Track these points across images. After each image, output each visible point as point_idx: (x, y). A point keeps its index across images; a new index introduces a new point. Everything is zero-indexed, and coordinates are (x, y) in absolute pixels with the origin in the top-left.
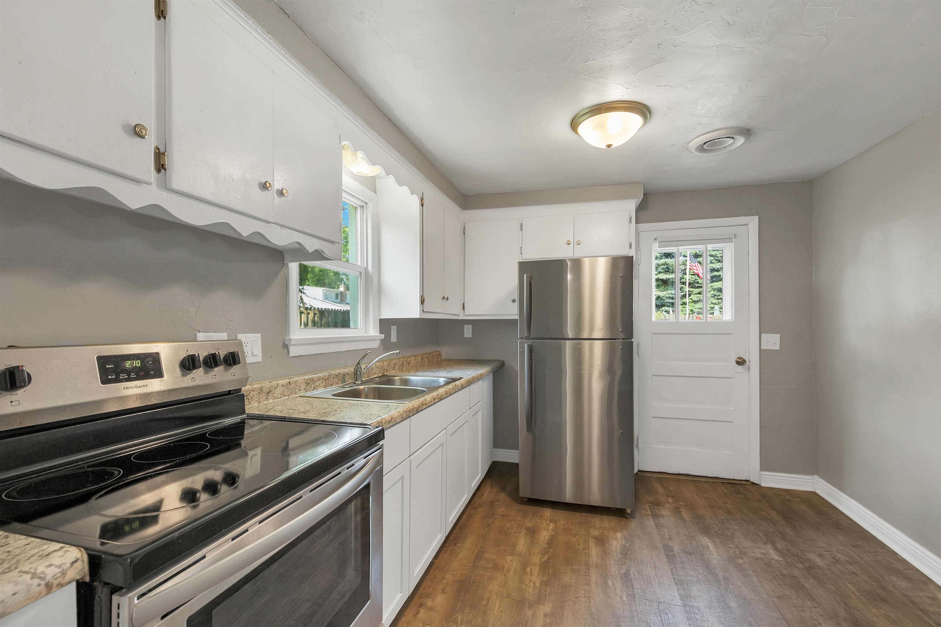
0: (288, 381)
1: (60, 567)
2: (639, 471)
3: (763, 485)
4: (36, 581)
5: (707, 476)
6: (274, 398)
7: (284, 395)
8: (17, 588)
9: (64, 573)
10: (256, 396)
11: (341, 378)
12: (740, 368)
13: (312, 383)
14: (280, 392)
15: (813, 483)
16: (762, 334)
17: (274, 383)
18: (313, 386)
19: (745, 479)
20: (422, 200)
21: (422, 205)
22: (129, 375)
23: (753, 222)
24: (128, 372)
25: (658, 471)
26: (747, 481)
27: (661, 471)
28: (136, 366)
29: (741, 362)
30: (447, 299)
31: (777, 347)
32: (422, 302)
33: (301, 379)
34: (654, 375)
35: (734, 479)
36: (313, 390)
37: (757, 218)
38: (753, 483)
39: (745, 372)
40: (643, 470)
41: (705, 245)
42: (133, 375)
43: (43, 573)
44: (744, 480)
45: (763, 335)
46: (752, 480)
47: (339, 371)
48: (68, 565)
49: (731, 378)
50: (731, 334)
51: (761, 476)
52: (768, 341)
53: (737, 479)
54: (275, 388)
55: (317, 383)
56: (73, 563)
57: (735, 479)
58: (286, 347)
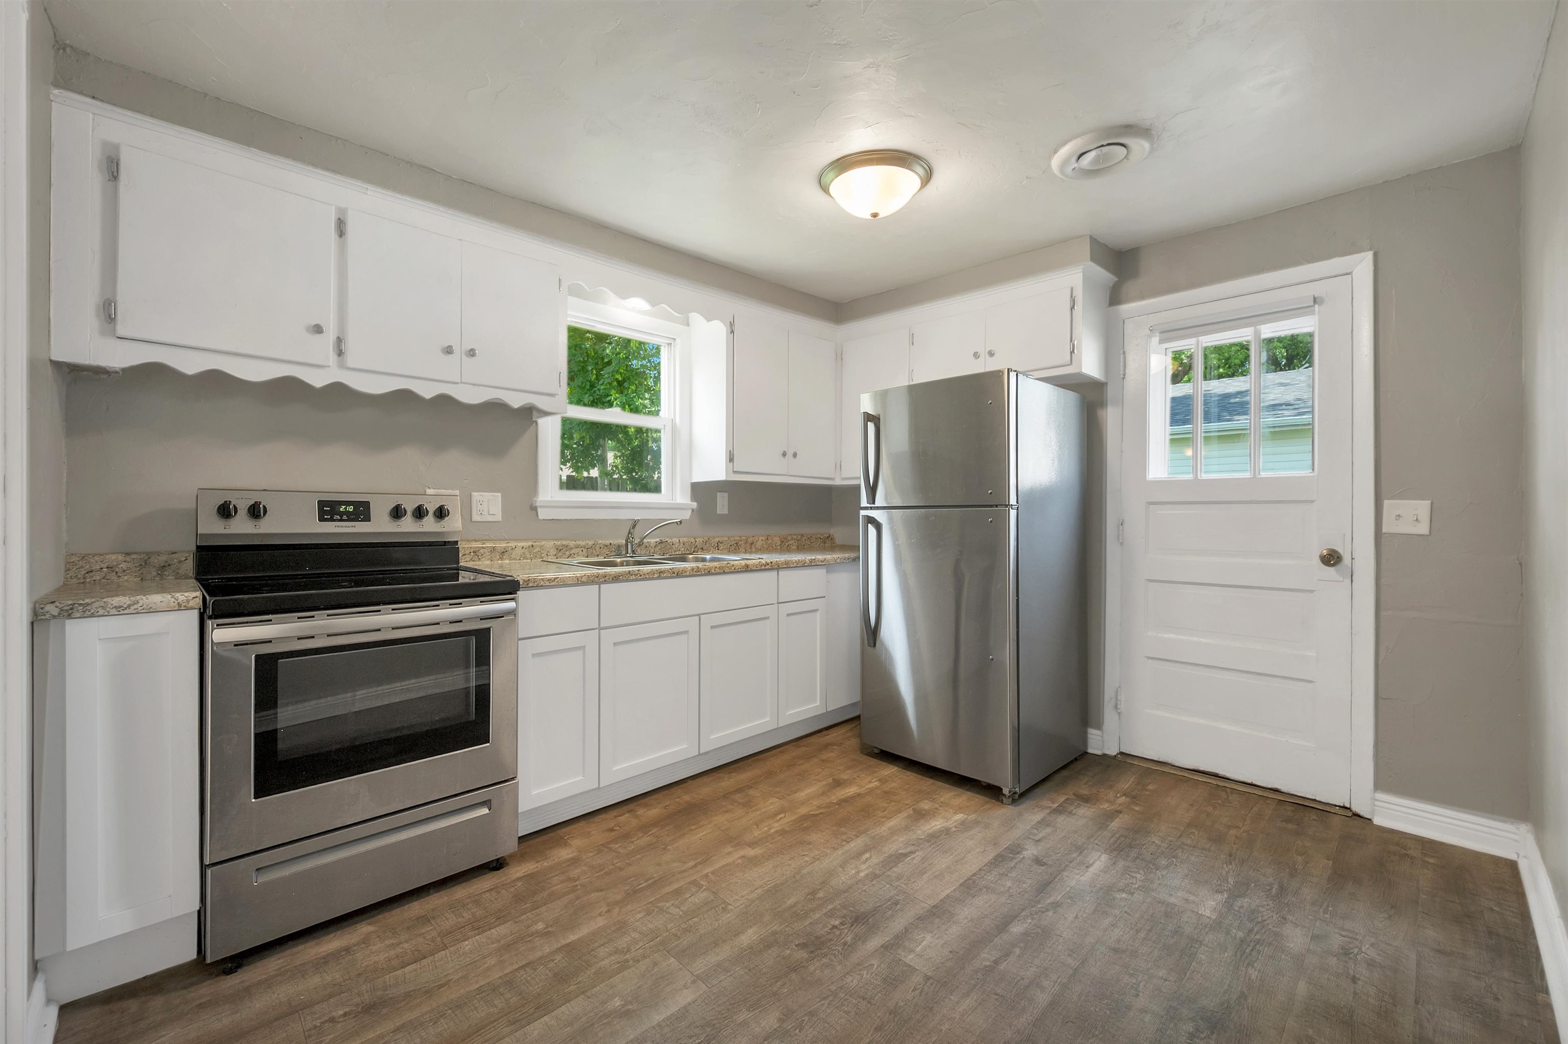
0: (530, 544)
1: (187, 597)
2: (1122, 753)
3: (1377, 821)
4: (173, 600)
5: (1254, 783)
6: (511, 559)
7: (525, 558)
8: (163, 600)
9: (188, 601)
10: (487, 554)
11: (614, 549)
12: (1330, 571)
13: (566, 551)
14: (519, 554)
15: (1516, 841)
16: (1386, 500)
17: (512, 544)
18: (568, 553)
19: (1342, 805)
20: (732, 325)
21: (732, 332)
22: (341, 517)
23: (1361, 267)
24: (341, 514)
25: (1156, 759)
26: (1344, 807)
27: (1161, 760)
28: (348, 511)
29: (1331, 559)
30: (795, 455)
31: (1423, 528)
32: (731, 459)
33: (549, 544)
34: (1150, 581)
35: (1315, 800)
36: (568, 558)
37: (1369, 256)
38: (1356, 815)
39: (1341, 579)
40: (1128, 752)
41: (1253, 328)
42: (345, 517)
43: (178, 597)
44: (1339, 806)
45: (1387, 503)
46: (1356, 808)
47: (611, 542)
48: (191, 598)
49: (1312, 591)
50: (1312, 502)
51: (1377, 803)
52: (1400, 515)
53: (1323, 801)
54: (512, 549)
55: (573, 551)
56: (194, 598)
57: (1317, 799)
58: (534, 509)
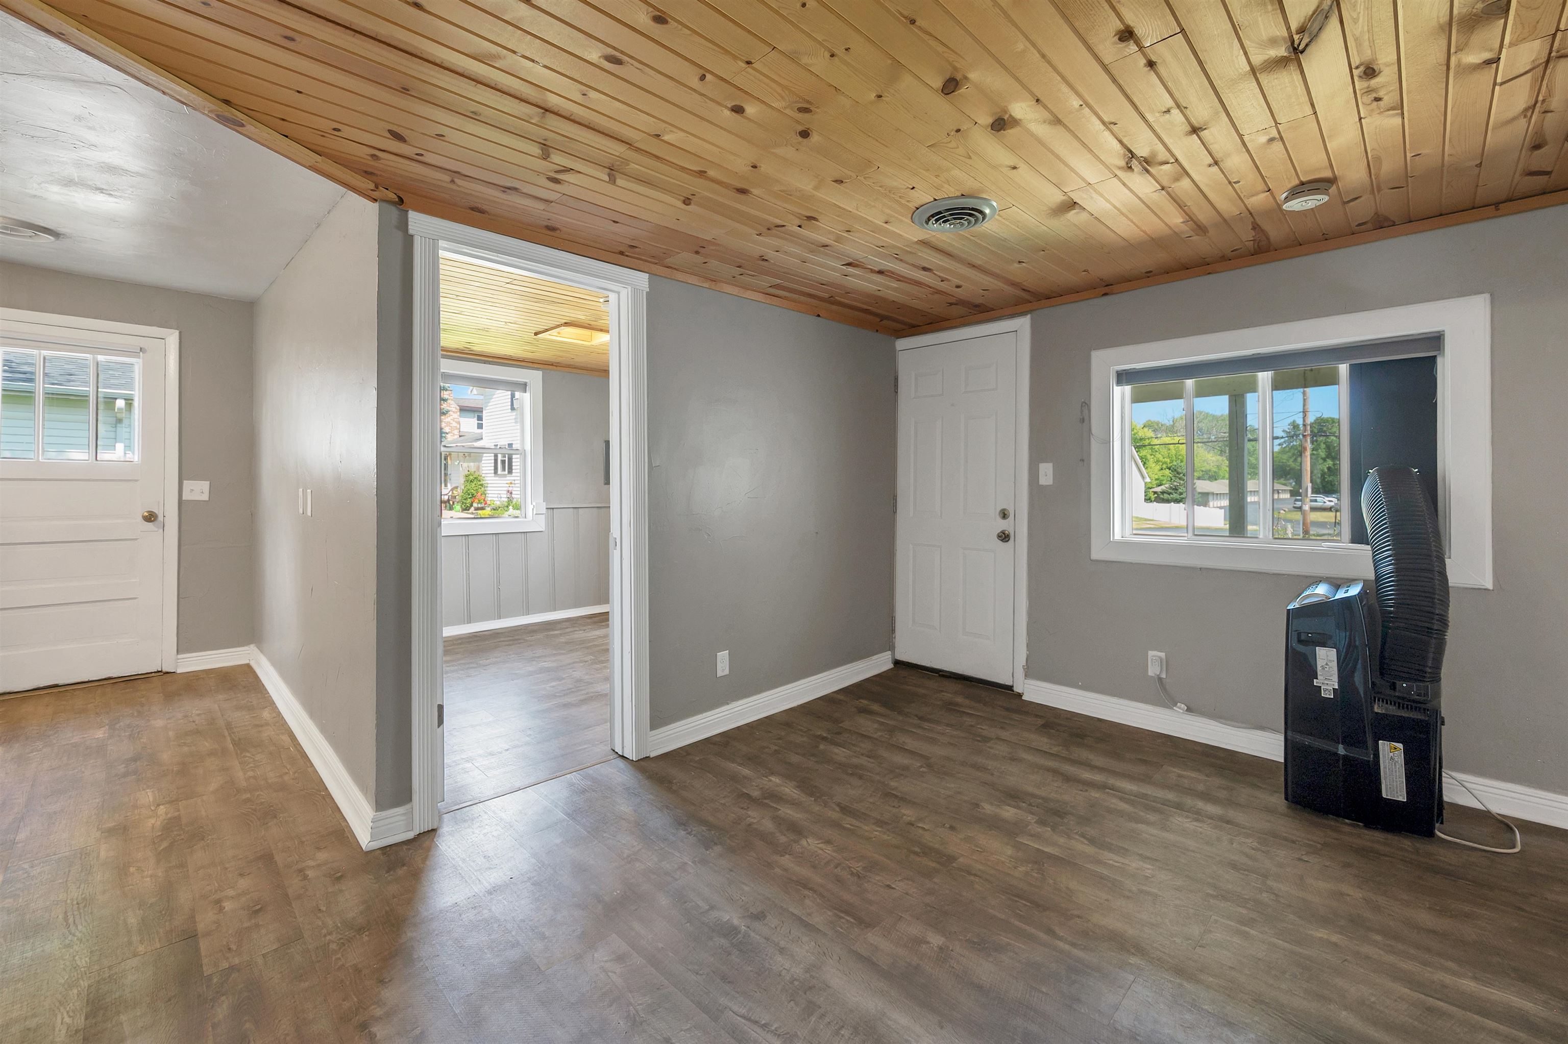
3: (180, 671)
5: (90, 679)
12: (150, 525)
15: (246, 654)
16: (185, 482)
23: (172, 338)
26: (158, 672)
29: (150, 517)
31: (205, 497)
37: (177, 333)
38: (166, 673)
39: (157, 530)
44: (154, 672)
46: (165, 669)
49: (137, 538)
50: (137, 481)
51: (179, 661)
52: (192, 490)
53: (143, 673)
